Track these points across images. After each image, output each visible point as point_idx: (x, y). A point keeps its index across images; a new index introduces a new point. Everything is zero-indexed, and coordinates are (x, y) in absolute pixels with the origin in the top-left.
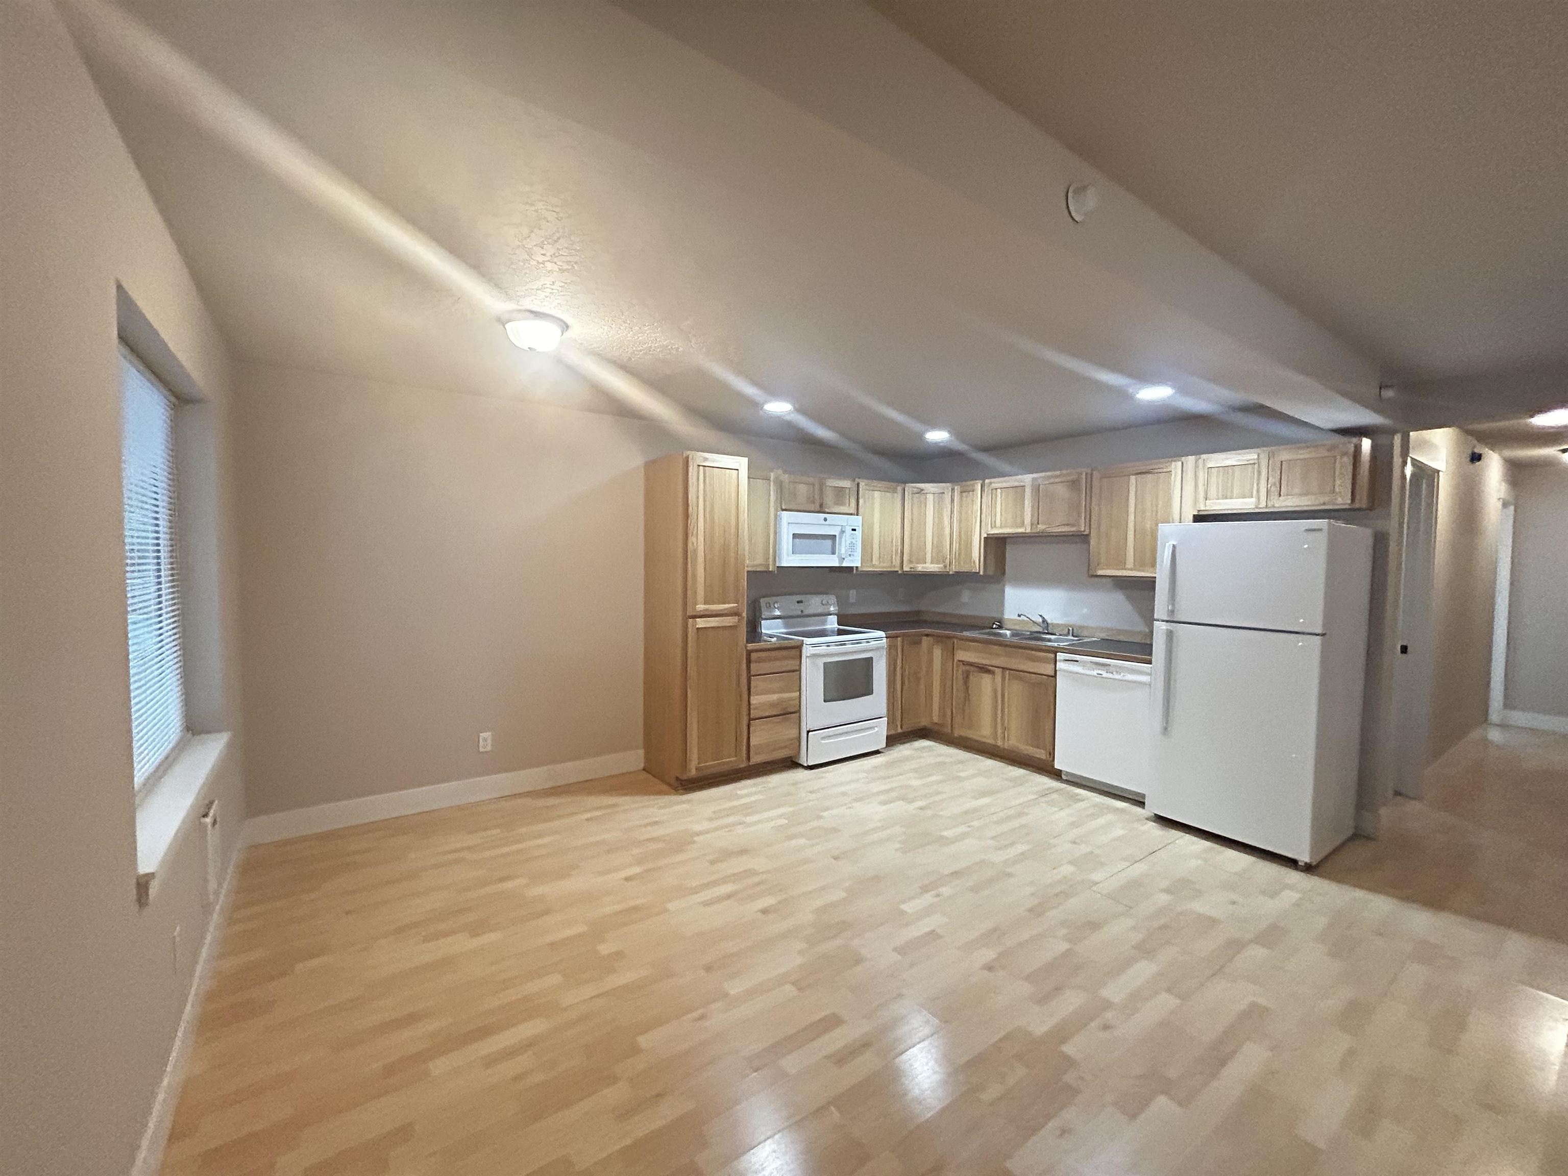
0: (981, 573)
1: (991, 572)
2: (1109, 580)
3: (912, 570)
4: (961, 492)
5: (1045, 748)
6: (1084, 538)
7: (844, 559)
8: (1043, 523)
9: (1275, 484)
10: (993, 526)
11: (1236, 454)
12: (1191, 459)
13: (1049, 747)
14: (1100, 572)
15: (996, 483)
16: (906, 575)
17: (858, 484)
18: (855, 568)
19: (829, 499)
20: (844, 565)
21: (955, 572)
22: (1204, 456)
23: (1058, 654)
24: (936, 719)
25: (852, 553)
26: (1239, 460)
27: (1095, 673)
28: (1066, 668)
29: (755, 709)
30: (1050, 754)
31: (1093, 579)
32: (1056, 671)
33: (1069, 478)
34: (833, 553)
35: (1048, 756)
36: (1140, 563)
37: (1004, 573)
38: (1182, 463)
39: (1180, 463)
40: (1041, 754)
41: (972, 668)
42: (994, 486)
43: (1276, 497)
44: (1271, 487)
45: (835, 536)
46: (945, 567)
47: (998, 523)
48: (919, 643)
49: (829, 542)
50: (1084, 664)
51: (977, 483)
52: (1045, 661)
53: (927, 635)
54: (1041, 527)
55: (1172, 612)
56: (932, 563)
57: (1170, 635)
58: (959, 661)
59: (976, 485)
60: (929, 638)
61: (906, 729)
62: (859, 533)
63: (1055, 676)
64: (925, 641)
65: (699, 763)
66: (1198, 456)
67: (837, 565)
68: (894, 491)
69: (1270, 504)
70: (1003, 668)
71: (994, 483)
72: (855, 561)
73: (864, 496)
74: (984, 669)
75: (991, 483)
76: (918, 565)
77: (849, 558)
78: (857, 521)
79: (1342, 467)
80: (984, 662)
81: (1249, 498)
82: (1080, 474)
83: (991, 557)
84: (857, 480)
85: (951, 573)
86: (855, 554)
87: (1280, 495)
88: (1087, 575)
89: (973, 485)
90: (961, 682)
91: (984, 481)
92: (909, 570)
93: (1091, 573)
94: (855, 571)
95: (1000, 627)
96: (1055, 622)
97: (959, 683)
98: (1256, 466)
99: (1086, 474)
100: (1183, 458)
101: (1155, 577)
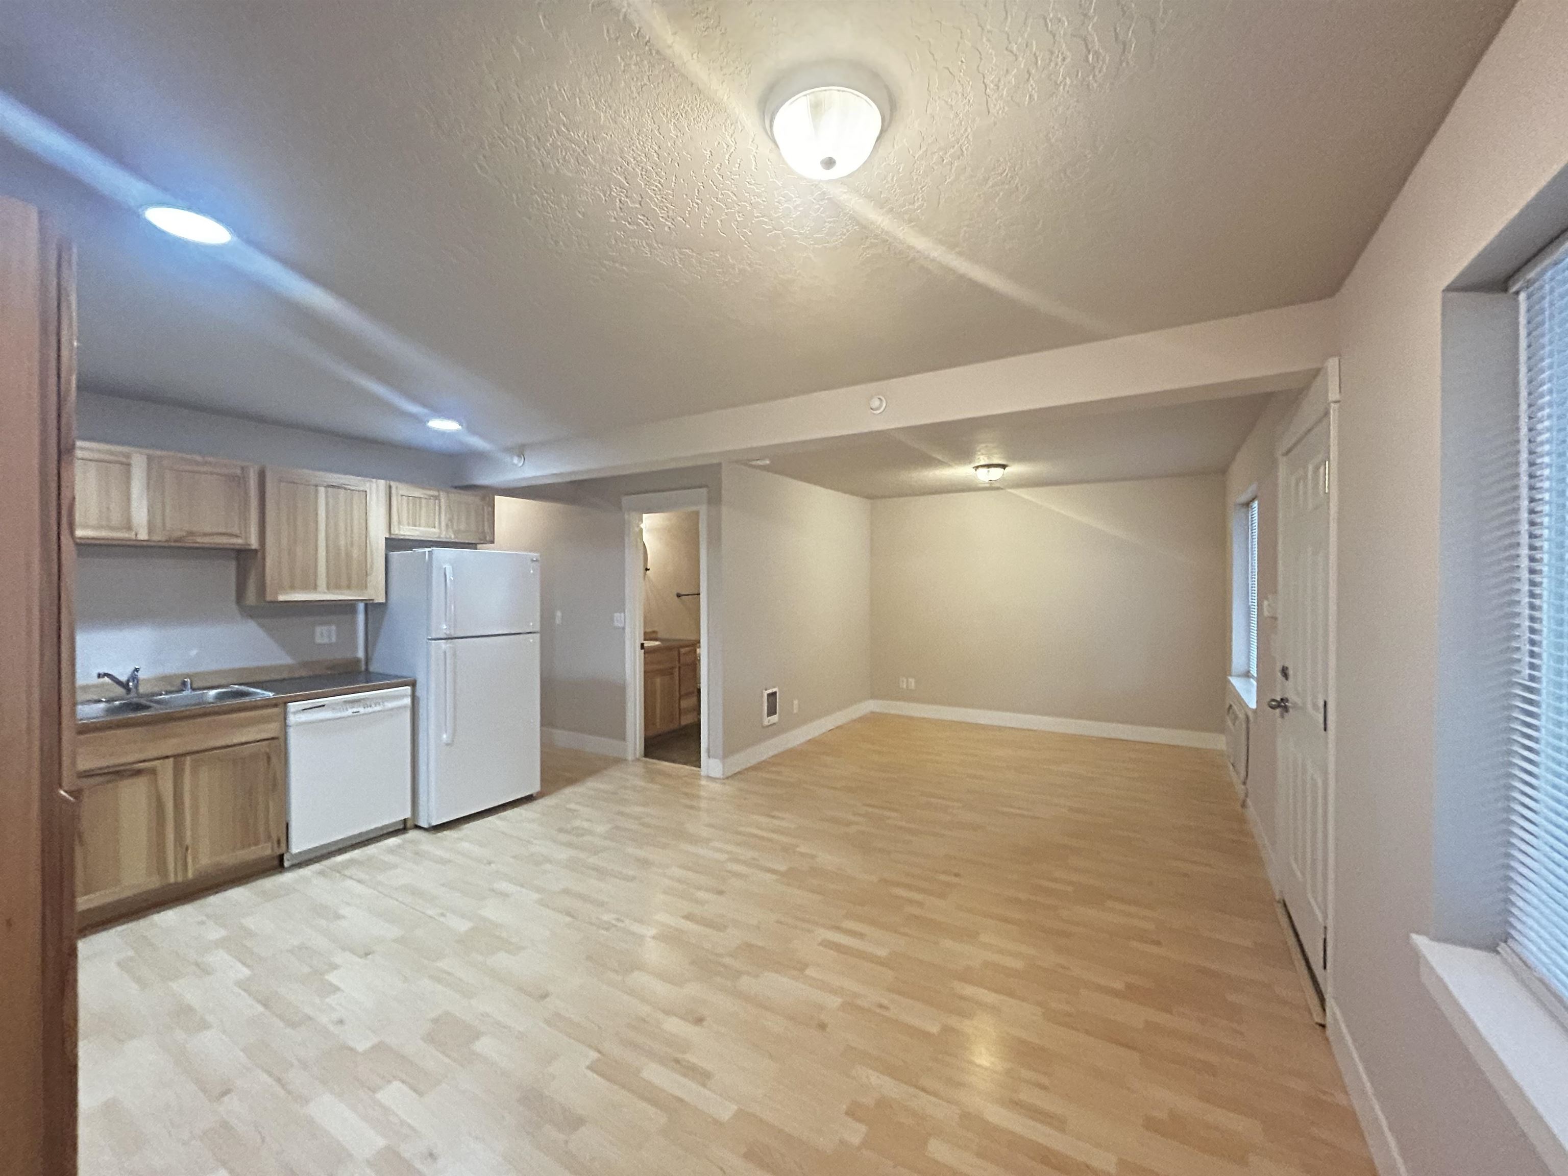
5: (268, 839)
8: (175, 528)
13: (277, 833)
14: (283, 598)
23: (289, 705)
26: (423, 494)
27: (350, 712)
28: (305, 719)
32: (286, 727)
33: (226, 471)
35: (275, 848)
40: (269, 852)
44: (448, 521)
50: (333, 707)
63: (286, 732)
69: (448, 535)
70: (180, 755)
79: (487, 514)
81: (433, 528)
82: (246, 469)
93: (266, 599)
98: (438, 501)
99: (256, 471)
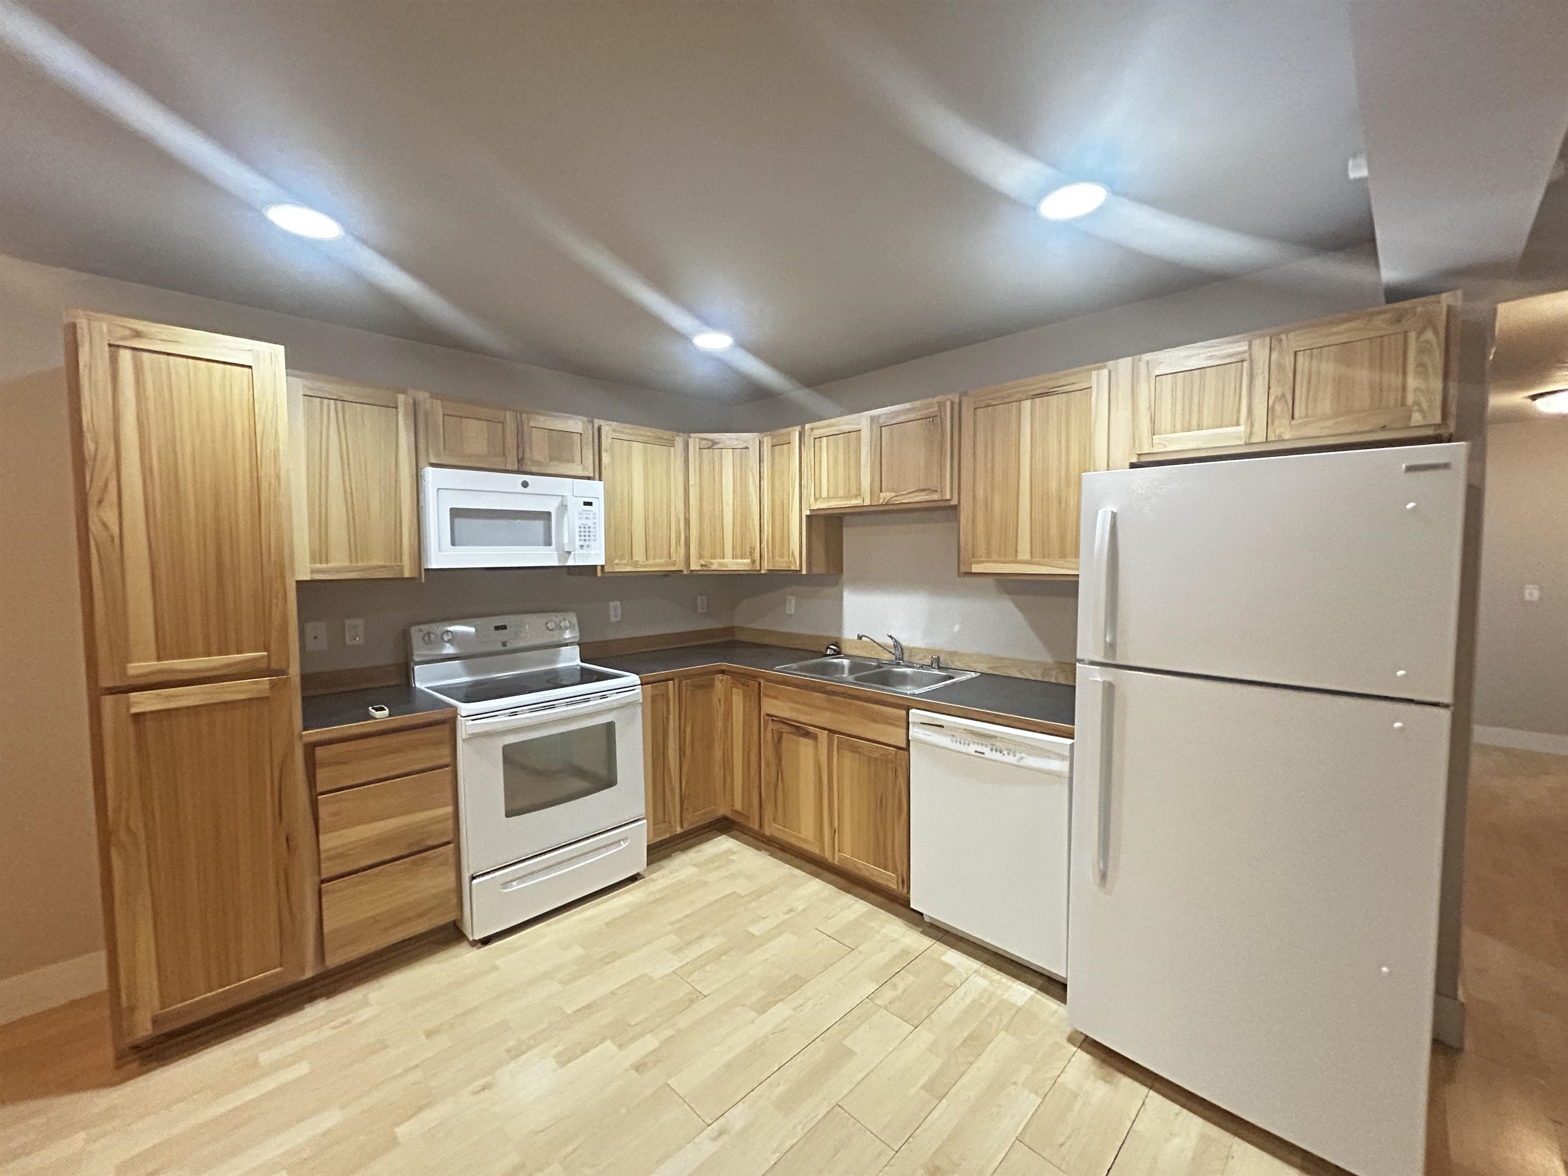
0: (804, 572)
1: (819, 569)
2: (990, 580)
3: (705, 568)
4: (773, 446)
5: (895, 871)
6: (949, 511)
7: (569, 553)
8: (888, 491)
9: (1283, 396)
10: (817, 496)
11: (1203, 347)
12: (1124, 364)
13: (901, 868)
14: (976, 568)
15: (821, 428)
16: (693, 575)
17: (599, 429)
18: (599, 569)
19: (538, 452)
20: (570, 562)
21: (768, 570)
22: (1147, 357)
23: (910, 711)
24: (738, 806)
25: (587, 543)
26: (1211, 357)
27: (971, 749)
28: (923, 737)
29: (330, 859)
30: (903, 882)
31: (967, 579)
32: (908, 741)
33: (925, 412)
34: (548, 543)
35: (900, 885)
36: (1041, 551)
37: (840, 571)
38: (1110, 372)
39: (1105, 372)
40: (888, 879)
41: (786, 729)
42: (817, 433)
43: (1286, 421)
44: (1274, 402)
45: (549, 514)
46: (753, 562)
47: (824, 494)
48: (710, 685)
49: (539, 525)
50: (953, 732)
51: (795, 431)
52: (890, 721)
53: (723, 672)
54: (886, 496)
55: (1111, 647)
56: (734, 557)
57: (1109, 689)
58: (768, 715)
59: (792, 433)
60: (725, 677)
61: (687, 826)
62: (599, 507)
63: (907, 749)
64: (720, 683)
65: (162, 1008)
66: (1137, 357)
67: (555, 563)
68: (671, 444)
69: (1272, 437)
70: (830, 731)
71: (817, 428)
72: (595, 556)
73: (611, 450)
74: (802, 731)
75: (812, 429)
76: (713, 561)
77: (581, 552)
78: (595, 490)
79: (1421, 351)
80: (803, 718)
81: (1232, 425)
82: (941, 405)
83: (819, 548)
84: (597, 422)
85: (763, 572)
86: (592, 543)
87: (1293, 418)
88: (955, 573)
89: (789, 434)
90: (770, 746)
91: (803, 428)
92: (699, 568)
93: (962, 570)
94: (599, 574)
95: (838, 653)
96: (912, 645)
97: (768, 752)
98: (1246, 364)
99: (952, 404)
100: (1111, 362)
101: (1078, 576)
